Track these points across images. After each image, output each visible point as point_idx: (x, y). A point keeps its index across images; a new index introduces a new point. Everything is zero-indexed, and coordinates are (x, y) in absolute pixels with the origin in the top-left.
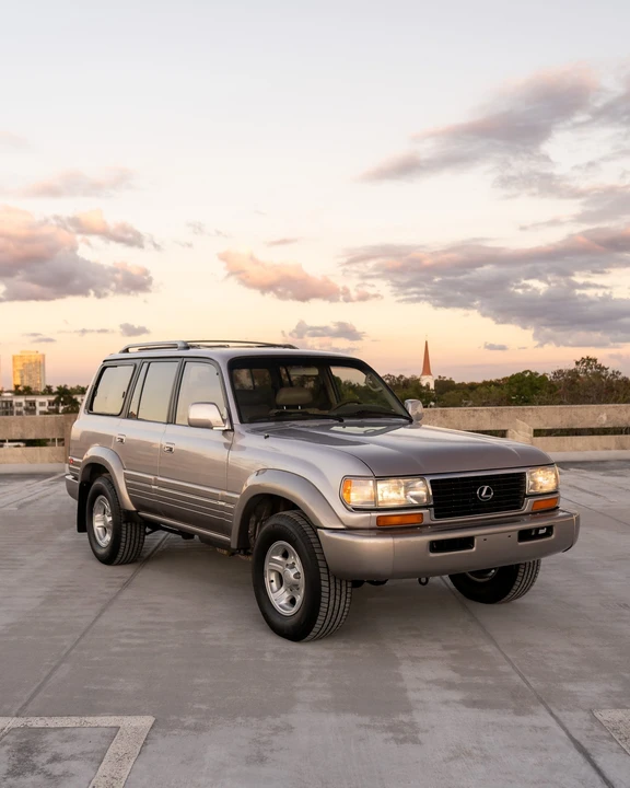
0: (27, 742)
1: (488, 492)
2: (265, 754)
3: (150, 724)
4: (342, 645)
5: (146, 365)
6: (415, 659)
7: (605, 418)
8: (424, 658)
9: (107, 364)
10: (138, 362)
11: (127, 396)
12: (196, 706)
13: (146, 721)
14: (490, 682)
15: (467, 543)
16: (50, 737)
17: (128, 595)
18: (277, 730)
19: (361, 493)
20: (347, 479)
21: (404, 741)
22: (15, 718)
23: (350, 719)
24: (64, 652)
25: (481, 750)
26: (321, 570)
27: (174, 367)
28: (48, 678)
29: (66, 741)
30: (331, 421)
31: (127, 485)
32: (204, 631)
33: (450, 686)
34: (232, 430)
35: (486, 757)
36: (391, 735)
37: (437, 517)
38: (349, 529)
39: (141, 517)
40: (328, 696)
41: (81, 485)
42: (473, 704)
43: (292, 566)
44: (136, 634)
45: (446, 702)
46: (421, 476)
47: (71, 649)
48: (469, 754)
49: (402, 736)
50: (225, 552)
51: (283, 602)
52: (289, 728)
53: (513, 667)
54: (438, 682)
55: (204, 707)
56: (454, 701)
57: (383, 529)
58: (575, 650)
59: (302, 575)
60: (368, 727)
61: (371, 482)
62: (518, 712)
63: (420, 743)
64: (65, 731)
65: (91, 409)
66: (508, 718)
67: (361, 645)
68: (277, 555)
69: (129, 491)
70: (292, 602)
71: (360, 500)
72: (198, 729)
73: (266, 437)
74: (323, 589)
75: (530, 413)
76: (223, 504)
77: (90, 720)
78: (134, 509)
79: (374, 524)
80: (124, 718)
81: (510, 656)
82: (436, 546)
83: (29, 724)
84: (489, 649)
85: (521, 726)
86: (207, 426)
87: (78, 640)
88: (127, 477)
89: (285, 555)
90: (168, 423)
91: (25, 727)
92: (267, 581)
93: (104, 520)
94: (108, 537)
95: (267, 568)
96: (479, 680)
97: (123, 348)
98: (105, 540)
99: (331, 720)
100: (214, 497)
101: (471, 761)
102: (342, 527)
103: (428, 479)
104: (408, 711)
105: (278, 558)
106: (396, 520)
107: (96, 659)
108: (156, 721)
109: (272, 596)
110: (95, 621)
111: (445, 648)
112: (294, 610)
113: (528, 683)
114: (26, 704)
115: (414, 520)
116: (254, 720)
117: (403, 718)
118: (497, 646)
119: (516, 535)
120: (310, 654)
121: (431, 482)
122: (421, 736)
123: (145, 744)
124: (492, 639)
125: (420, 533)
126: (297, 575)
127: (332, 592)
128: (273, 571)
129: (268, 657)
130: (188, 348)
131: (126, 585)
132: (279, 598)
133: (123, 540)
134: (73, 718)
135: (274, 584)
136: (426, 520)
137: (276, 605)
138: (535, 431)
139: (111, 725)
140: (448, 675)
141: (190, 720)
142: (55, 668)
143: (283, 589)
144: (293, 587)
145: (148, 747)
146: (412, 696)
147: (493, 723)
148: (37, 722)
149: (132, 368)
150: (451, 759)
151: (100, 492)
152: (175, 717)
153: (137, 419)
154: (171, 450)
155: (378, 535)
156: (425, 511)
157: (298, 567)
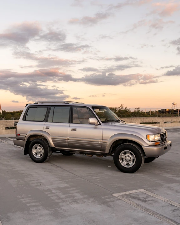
1: (165, 137)
10: (49, 107)
11: (46, 115)
19: (152, 138)
20: (148, 135)
31: (52, 140)
38: (149, 146)
39: (56, 149)
41: (27, 142)
43: (128, 156)
46: (159, 134)
51: (125, 164)
61: (154, 135)
65: (25, 120)
69: (53, 142)
73: (115, 126)
76: (101, 143)
78: (54, 146)
79: (154, 145)
86: (93, 123)
92: (120, 160)
93: (37, 151)
100: (98, 141)
106: (157, 143)
112: (130, 166)
121: (161, 135)
128: (121, 158)
130: (69, 103)
136: (160, 143)
137: (123, 165)
144: (129, 161)
149: (46, 108)
151: (36, 143)
153: (53, 122)
154: (75, 130)
155: (155, 147)
156: (160, 141)
157: (130, 156)
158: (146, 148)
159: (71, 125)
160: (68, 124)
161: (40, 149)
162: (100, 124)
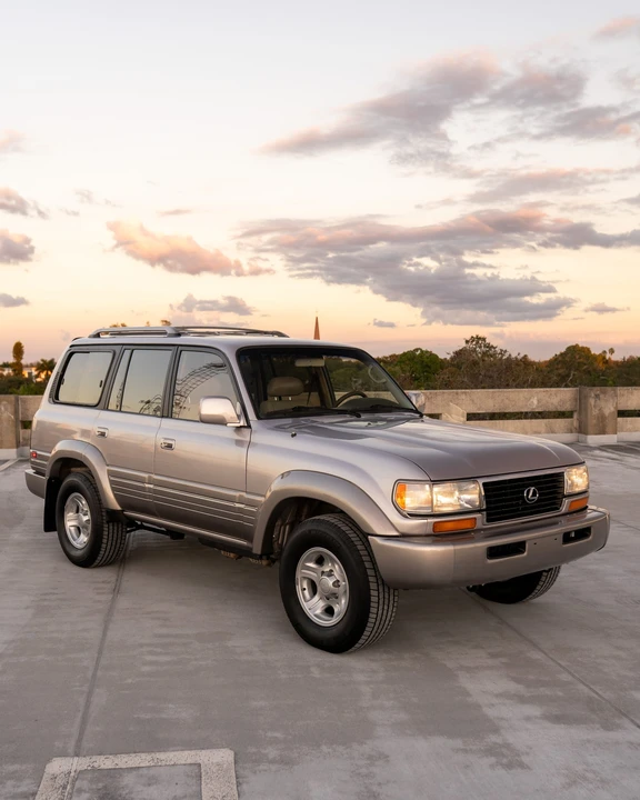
0: (105, 787)
1: (534, 494)
2: (375, 788)
3: (231, 759)
4: (385, 656)
5: (127, 353)
6: (468, 670)
7: (535, 402)
8: (477, 668)
9: (73, 349)
10: (117, 349)
11: (106, 385)
12: (269, 734)
13: (224, 756)
14: (560, 694)
15: (518, 548)
16: (128, 780)
17: (123, 603)
18: (370, 758)
19: (416, 498)
20: (400, 484)
21: (509, 766)
22: (76, 759)
23: (440, 742)
24: (90, 674)
25: (594, 772)
26: (371, 579)
27: (167, 355)
28: (88, 705)
29: (149, 785)
30: (348, 417)
31: (111, 482)
32: (230, 644)
33: (522, 700)
34: (249, 426)
35: (602, 781)
36: (493, 760)
37: (488, 521)
38: (404, 537)
39: (127, 517)
40: (403, 716)
41: (49, 481)
42: (558, 719)
43: (330, 574)
44: (159, 650)
45: (528, 719)
46: (473, 479)
47: (96, 669)
48: (585, 779)
49: (505, 761)
50: (232, 555)
51: (318, 612)
52: (385, 757)
53: (573, 676)
54: (505, 695)
55: (278, 735)
56: (536, 717)
57: (437, 536)
58: (622, 654)
59: (344, 584)
60: (465, 751)
61: (427, 486)
62: (608, 726)
63: (528, 768)
64: (141, 772)
65: (57, 398)
66: (600, 734)
67: (406, 656)
68: (310, 561)
69: (113, 489)
70: (329, 611)
71: (417, 505)
72: (285, 762)
73: (293, 436)
74: (373, 599)
75: (463, 397)
76: (242, 506)
77: (162, 756)
78: (119, 508)
79: (430, 531)
80: (198, 752)
81: (563, 663)
82: (494, 552)
83: (96, 765)
84: (536, 655)
85: (617, 743)
86: (219, 421)
87: (98, 659)
88: (111, 474)
89: (320, 561)
90: (163, 417)
91: (94, 770)
92: (299, 589)
93: (78, 518)
94: (84, 538)
95: (299, 576)
96: (546, 691)
97: (93, 332)
98: (82, 541)
99: (422, 745)
100: (231, 499)
101: (591, 786)
102: (396, 533)
103: (481, 481)
104: (496, 730)
105: (312, 565)
106: (450, 526)
107: (130, 681)
108: (235, 754)
109: (306, 606)
110: (104, 634)
111: (493, 656)
112: (334, 621)
113: (597, 693)
114: (79, 740)
115: (467, 525)
116: (341, 749)
117: (493, 738)
118: (543, 652)
119: (560, 538)
120: (358, 668)
121: (484, 484)
122: (525, 759)
123: (239, 784)
124: (535, 645)
125: (472, 540)
126: (336, 584)
127: (381, 602)
128: (305, 578)
129: (316, 673)
130: (179, 335)
131: (116, 591)
132: (313, 607)
133: (105, 541)
134: (143, 756)
135: (306, 592)
136: (479, 525)
137: (311, 614)
138: (468, 414)
139: (189, 761)
140: (512, 687)
141: (272, 752)
142: (90, 694)
143: (317, 598)
144: (331, 596)
145: (245, 787)
146: (491, 713)
147: (589, 741)
148: (106, 763)
149: (110, 355)
150: (570, 785)
151: (73, 488)
152: (254, 750)
153: (120, 411)
154: (170, 446)
155: (435, 543)
156: (478, 516)
157: (337, 574)
158: (383, 546)
159: (167, 422)
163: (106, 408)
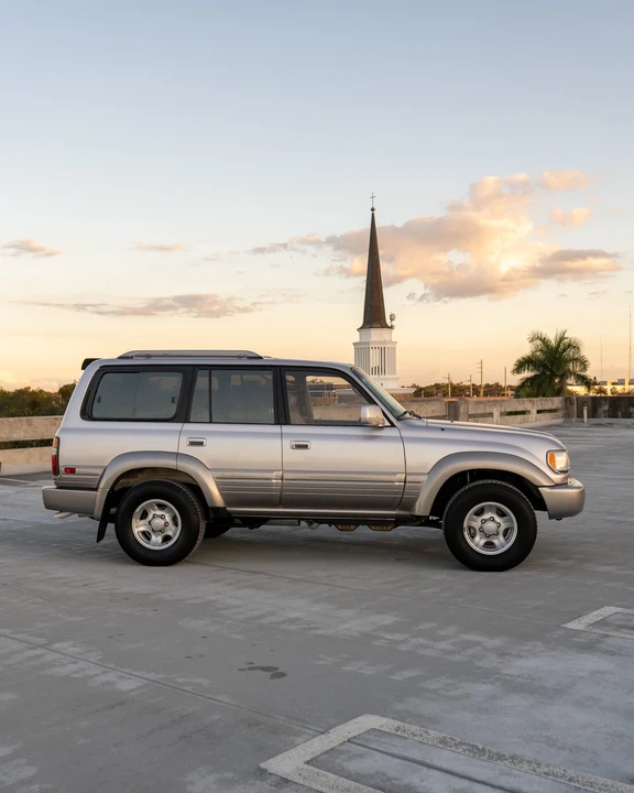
5: (202, 373)
10: (188, 369)
19: (561, 461)
20: (550, 453)
31: (218, 484)
43: (490, 519)
51: (482, 546)
65: (92, 415)
69: (220, 489)
70: (491, 545)
71: (562, 466)
73: (443, 429)
76: (402, 483)
78: (224, 505)
88: (217, 477)
92: (465, 534)
93: (146, 524)
102: (552, 484)
109: (471, 544)
126: (498, 525)
132: (477, 544)
143: (478, 538)
144: (492, 535)
149: (179, 375)
153: (211, 422)
154: (305, 447)
157: (497, 519)
158: (548, 493)
159: (286, 429)
160: (276, 429)
161: (162, 517)
162: (393, 425)
163: (186, 420)
